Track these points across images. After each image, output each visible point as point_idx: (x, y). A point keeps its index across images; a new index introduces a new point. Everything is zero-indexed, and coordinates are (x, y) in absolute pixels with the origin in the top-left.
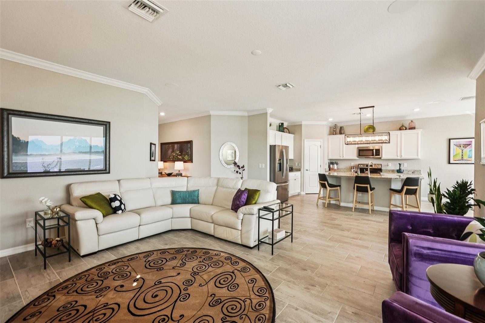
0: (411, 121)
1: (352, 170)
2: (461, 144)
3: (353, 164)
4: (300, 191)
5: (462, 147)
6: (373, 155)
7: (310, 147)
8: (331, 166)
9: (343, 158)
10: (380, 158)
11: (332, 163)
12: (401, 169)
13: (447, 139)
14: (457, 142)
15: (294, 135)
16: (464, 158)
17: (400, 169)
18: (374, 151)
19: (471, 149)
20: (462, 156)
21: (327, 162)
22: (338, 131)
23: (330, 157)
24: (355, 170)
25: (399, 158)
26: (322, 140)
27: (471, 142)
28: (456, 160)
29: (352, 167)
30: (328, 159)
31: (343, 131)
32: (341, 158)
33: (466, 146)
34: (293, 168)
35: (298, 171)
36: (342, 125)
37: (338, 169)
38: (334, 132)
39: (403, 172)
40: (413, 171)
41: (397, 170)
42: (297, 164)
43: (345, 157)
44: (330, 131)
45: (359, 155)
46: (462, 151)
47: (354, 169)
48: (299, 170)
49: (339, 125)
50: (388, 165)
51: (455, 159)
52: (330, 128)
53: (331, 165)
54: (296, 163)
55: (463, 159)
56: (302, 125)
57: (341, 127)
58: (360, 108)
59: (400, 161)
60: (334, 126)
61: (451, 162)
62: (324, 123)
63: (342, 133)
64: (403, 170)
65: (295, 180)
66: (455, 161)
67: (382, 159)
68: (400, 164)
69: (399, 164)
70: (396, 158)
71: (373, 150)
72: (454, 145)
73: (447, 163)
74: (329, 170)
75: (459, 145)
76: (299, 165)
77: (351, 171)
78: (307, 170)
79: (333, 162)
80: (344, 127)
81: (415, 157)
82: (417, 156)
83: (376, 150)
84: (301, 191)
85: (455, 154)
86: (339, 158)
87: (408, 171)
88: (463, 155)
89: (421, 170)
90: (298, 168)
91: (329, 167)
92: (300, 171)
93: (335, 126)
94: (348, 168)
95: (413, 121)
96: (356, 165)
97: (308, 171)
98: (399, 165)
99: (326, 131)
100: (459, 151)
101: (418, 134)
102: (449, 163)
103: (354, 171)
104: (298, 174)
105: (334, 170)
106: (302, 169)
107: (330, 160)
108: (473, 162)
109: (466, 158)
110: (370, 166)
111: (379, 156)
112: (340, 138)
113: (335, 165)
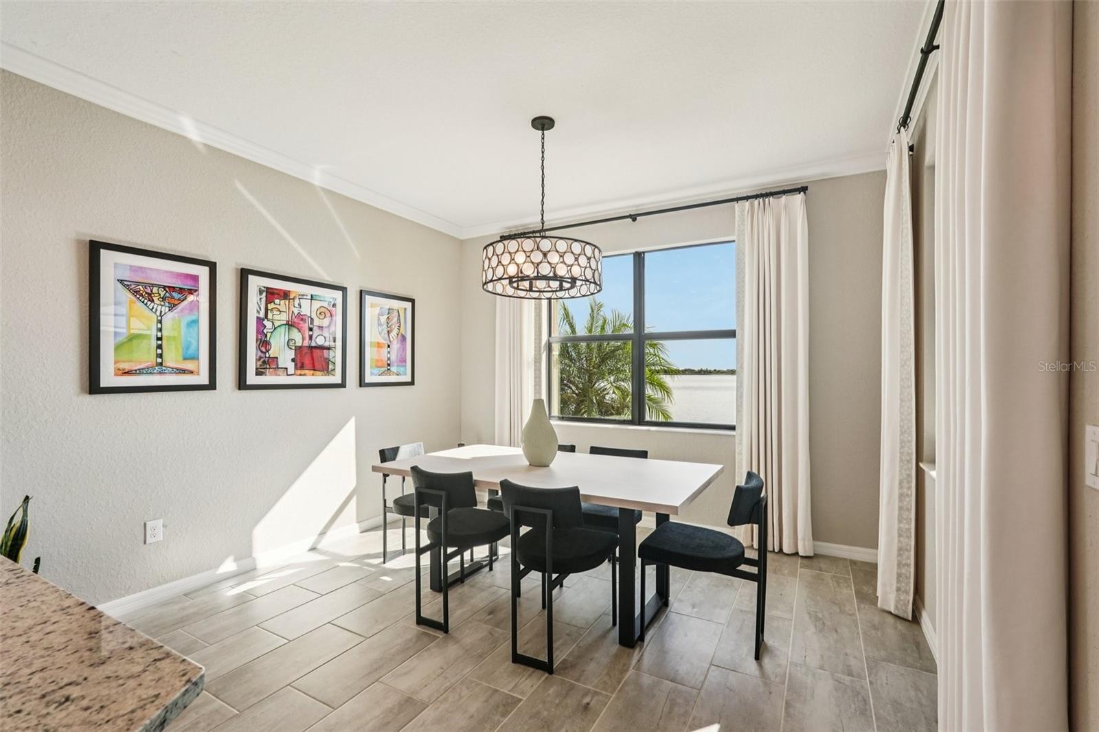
2: (153, 285)
5: (155, 299)
14: (134, 269)
16: (169, 362)
19: (194, 317)
20: (160, 346)
27: (195, 278)
28: (129, 373)
33: (175, 295)
46: (160, 322)
51: (127, 366)
55: (161, 364)
61: (104, 383)
66: (133, 378)
72: (121, 281)
73: (82, 390)
75: (146, 285)
85: (123, 336)
88: (164, 347)
100: (142, 320)
102: (94, 386)
108: (204, 379)
109: (171, 359)
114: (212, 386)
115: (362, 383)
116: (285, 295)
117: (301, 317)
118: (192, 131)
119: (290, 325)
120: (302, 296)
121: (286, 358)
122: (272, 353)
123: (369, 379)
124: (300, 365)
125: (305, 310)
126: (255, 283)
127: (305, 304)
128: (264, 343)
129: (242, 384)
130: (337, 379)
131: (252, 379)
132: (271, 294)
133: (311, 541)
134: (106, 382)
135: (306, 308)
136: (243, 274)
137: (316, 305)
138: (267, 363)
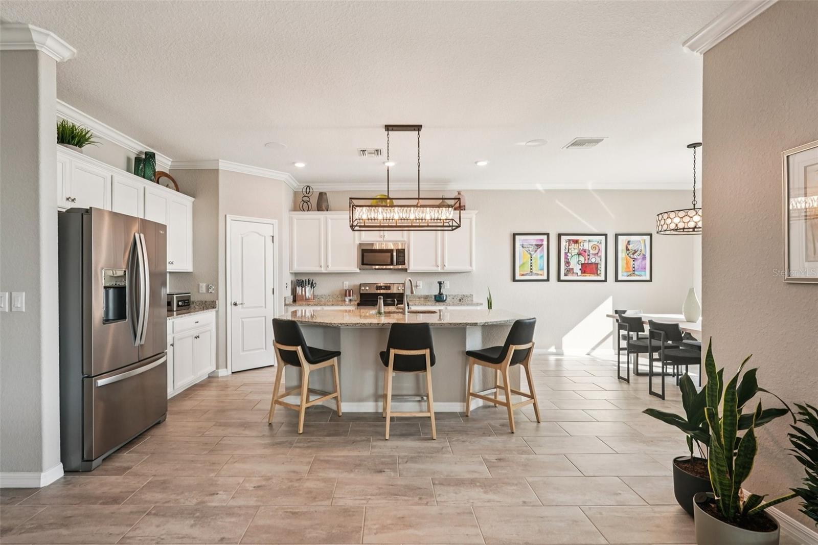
0: (457, 194)
1: (347, 299)
3: (347, 284)
4: (214, 368)
5: (530, 249)
6: (392, 264)
7: (242, 239)
8: (299, 290)
9: (326, 270)
10: (406, 270)
11: (301, 281)
12: (442, 294)
13: (511, 234)
14: (524, 240)
15: (193, 199)
16: (534, 271)
17: (440, 294)
18: (395, 254)
19: (542, 255)
20: (531, 266)
21: (288, 279)
22: (314, 201)
23: (297, 268)
24: (352, 298)
25: (440, 270)
26: (275, 222)
27: (542, 240)
28: (523, 275)
29: (346, 291)
30: (291, 273)
31: (326, 204)
32: (323, 270)
33: (536, 248)
34: (192, 299)
35: (207, 309)
36: (322, 189)
37: (314, 297)
38: (305, 203)
39: (446, 300)
40: (459, 297)
41: (435, 296)
42: (203, 286)
43: (332, 269)
44: (295, 202)
45: (363, 264)
46: (531, 257)
47: (350, 296)
48: (210, 305)
49: (317, 188)
50: (418, 284)
51: (522, 272)
52: (296, 194)
53: (297, 288)
54: (201, 284)
55: (532, 272)
56: (220, 172)
57: (321, 194)
58: (388, 128)
59: (440, 277)
60: (304, 190)
62: (283, 176)
63: (324, 208)
64: (446, 296)
65: (197, 337)
66: (524, 277)
67: (408, 271)
68: (440, 283)
69: (438, 282)
70: (434, 269)
71: (391, 251)
72: (521, 245)
73: (511, 281)
74: (294, 301)
75: (527, 246)
76: (210, 291)
77: (345, 301)
78: (235, 304)
79: (304, 279)
80: (327, 194)
81: (466, 268)
82: (471, 265)
83: (398, 251)
84: (217, 368)
85: (521, 263)
86: (316, 269)
87: (452, 297)
88: (533, 265)
89: (472, 295)
90: (208, 298)
91: (294, 292)
92: (214, 307)
93: (308, 190)
94: (338, 293)
95: (462, 193)
96: (354, 286)
97: (239, 307)
98: (438, 284)
99: (286, 200)
100: (527, 256)
101: (471, 219)
102: (514, 280)
103: (350, 300)
104: (207, 317)
105: (306, 300)
106: (220, 303)
107: (296, 274)
108: (545, 278)
109: (536, 271)
110: (384, 289)
111: (404, 267)
112: (319, 219)
113: (308, 288)
114: (548, 280)
115: (616, 280)
116: (576, 242)
117: (584, 250)
118: (539, 187)
119: (579, 254)
120: (584, 241)
121: (577, 269)
122: (571, 267)
123: (621, 278)
124: (583, 272)
126: (564, 238)
127: (586, 244)
128: (568, 263)
129: (559, 280)
130: (602, 278)
131: (563, 277)
132: (571, 242)
133: (588, 350)
134: (517, 278)
135: (586, 246)
136: (560, 235)
137: (591, 244)
138: (569, 271)
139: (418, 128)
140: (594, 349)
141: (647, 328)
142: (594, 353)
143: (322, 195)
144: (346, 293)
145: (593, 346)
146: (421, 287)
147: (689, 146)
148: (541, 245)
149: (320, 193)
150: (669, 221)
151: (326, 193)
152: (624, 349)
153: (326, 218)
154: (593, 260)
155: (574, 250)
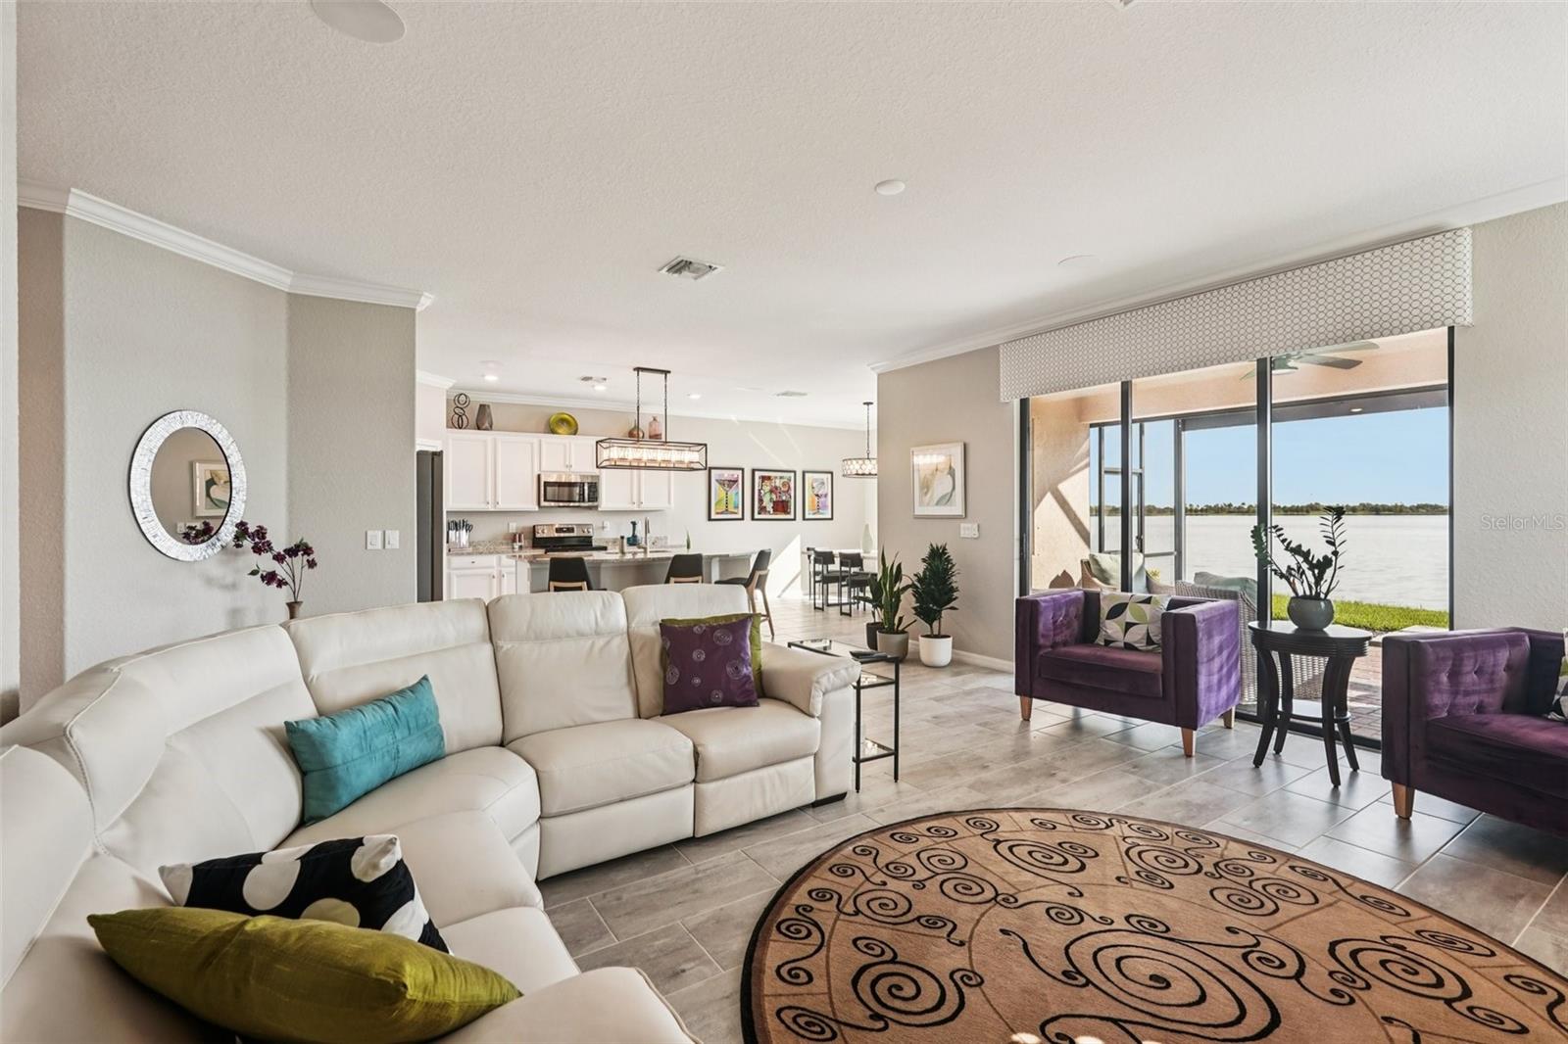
1: (516, 546)
2: (726, 480)
3: (514, 526)
5: (727, 485)
6: (581, 500)
10: (596, 507)
11: (456, 523)
12: (636, 536)
14: (721, 475)
17: (634, 536)
18: (586, 488)
19: (738, 491)
20: (726, 503)
22: (471, 416)
23: (452, 506)
24: (522, 544)
27: (737, 476)
29: (515, 535)
31: (489, 420)
33: (732, 482)
36: (485, 399)
37: (471, 544)
38: (457, 416)
41: (627, 539)
43: (502, 507)
45: (543, 500)
46: (728, 494)
47: (520, 541)
49: (478, 399)
50: (603, 528)
51: (719, 510)
55: (728, 509)
58: (638, 369)
59: (635, 516)
63: (487, 427)
64: (640, 539)
66: (719, 515)
67: (600, 509)
68: (634, 524)
69: (632, 523)
70: (630, 507)
71: (581, 484)
72: (718, 481)
75: (723, 481)
77: (513, 546)
79: (460, 521)
80: (491, 407)
81: (666, 506)
83: (591, 485)
85: (717, 501)
88: (729, 503)
89: (667, 537)
93: (465, 399)
94: (505, 537)
98: (631, 525)
100: (723, 493)
102: (710, 519)
103: (521, 547)
105: (459, 548)
108: (740, 516)
109: (731, 509)
110: (565, 532)
111: (595, 504)
112: (485, 441)
113: (463, 532)
114: (743, 519)
115: (804, 519)
116: (769, 478)
117: (776, 488)
118: (733, 418)
119: (771, 491)
120: (776, 477)
121: (770, 507)
122: (764, 504)
123: (807, 516)
124: (776, 510)
125: (778, 484)
126: (757, 474)
127: (778, 481)
128: (761, 500)
129: (753, 519)
130: (792, 517)
131: (757, 516)
132: (763, 478)
133: (778, 594)
134: (713, 517)
135: (778, 483)
136: (754, 471)
137: (782, 481)
138: (762, 509)
139: (666, 372)
140: (784, 591)
141: (837, 560)
142: (784, 595)
143: (483, 408)
144: (513, 538)
145: (782, 588)
146: (608, 529)
147: (865, 404)
148: (736, 481)
149: (481, 406)
150: (851, 467)
151: (489, 406)
152: (819, 582)
153: (495, 439)
154: (784, 498)
155: (767, 488)
